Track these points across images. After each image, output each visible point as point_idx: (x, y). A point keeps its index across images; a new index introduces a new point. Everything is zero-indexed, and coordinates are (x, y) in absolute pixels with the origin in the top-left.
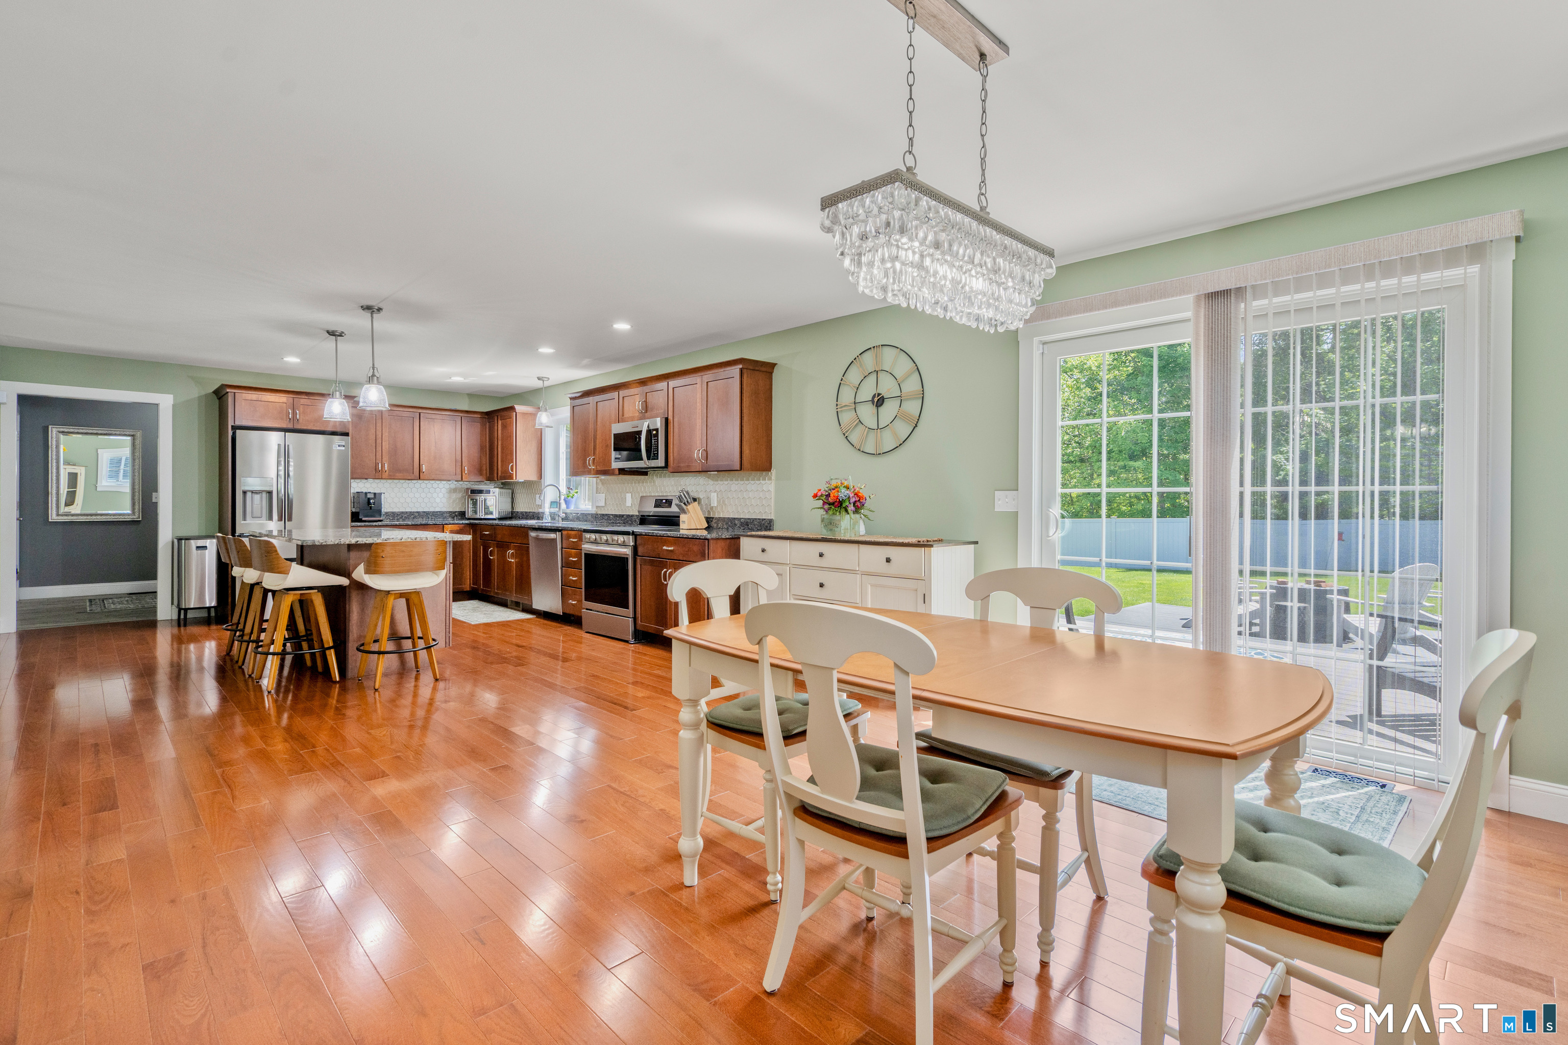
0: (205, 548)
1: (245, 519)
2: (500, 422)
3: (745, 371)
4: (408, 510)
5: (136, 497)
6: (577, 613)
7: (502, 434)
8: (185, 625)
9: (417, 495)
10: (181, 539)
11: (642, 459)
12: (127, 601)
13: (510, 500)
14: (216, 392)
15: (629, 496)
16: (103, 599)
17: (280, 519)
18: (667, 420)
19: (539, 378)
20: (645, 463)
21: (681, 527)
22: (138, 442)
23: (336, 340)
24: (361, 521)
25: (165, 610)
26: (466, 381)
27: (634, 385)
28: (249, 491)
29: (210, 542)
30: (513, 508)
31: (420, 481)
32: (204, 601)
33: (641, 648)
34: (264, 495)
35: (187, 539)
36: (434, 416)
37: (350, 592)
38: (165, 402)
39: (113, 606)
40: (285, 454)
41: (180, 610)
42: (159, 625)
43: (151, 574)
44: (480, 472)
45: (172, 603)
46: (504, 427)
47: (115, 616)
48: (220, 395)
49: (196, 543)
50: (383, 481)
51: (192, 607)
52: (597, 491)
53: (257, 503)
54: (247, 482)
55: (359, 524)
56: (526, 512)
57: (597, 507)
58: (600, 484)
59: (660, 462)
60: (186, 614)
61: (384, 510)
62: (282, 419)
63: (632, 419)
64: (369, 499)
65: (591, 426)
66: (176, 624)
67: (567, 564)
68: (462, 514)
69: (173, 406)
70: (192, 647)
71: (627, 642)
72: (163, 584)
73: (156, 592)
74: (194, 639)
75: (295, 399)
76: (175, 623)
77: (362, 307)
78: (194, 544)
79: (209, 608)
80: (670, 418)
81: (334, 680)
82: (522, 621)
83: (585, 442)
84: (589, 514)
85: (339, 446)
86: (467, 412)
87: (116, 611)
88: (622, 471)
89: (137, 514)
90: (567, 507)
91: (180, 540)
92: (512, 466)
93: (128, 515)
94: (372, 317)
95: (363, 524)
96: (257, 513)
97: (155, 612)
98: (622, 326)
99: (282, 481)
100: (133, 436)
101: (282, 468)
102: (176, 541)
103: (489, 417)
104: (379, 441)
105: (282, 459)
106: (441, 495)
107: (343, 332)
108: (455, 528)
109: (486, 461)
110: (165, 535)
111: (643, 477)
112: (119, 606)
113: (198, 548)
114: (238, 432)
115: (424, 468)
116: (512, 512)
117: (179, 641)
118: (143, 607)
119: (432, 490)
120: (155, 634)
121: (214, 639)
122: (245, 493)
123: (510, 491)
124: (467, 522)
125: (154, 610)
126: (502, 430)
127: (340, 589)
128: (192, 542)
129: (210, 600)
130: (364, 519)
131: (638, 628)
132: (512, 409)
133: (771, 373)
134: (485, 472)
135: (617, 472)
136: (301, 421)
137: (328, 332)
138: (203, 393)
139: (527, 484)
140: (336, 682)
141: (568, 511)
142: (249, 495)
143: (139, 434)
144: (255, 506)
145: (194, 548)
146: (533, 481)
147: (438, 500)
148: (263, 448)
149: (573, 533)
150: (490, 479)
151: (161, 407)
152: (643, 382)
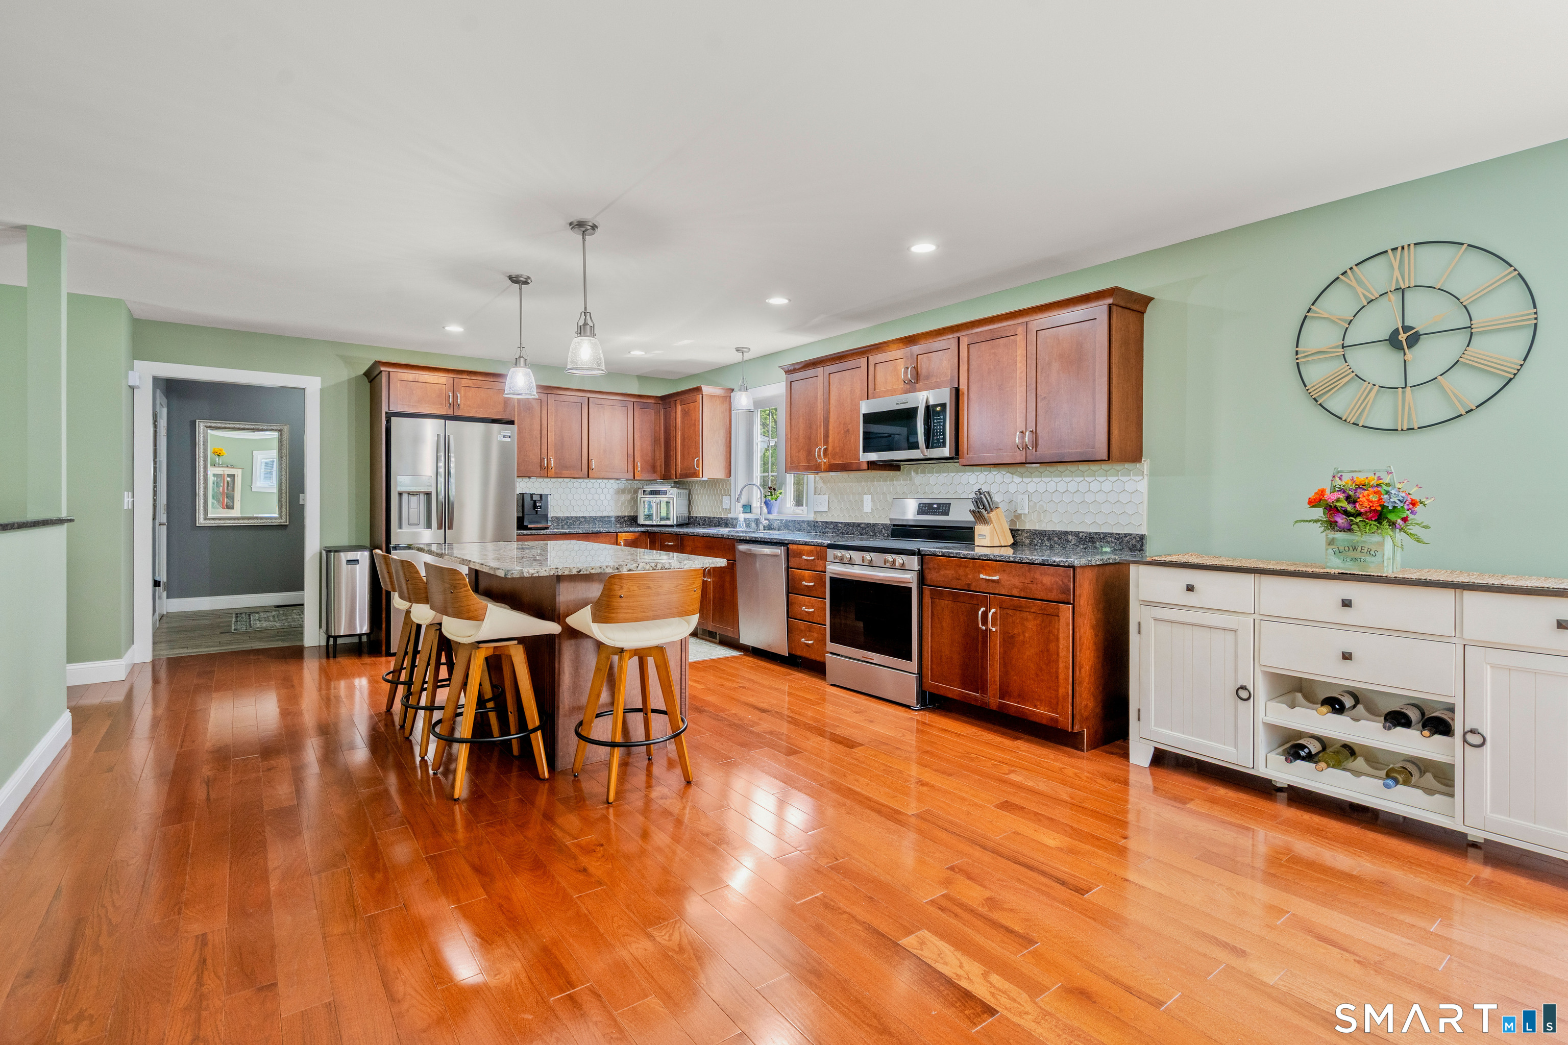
0: (356, 561)
1: (400, 527)
2: (679, 408)
3: (1114, 308)
4: (574, 514)
5: (284, 499)
6: (818, 659)
7: (683, 422)
8: (334, 657)
9: (583, 497)
10: (330, 551)
11: (918, 448)
12: (274, 616)
13: (686, 502)
14: (367, 374)
15: (867, 499)
16: (250, 612)
17: (440, 527)
18: (957, 392)
19: (738, 350)
20: (922, 452)
21: (976, 543)
22: (285, 437)
23: (520, 289)
24: (526, 528)
25: (312, 637)
26: (648, 356)
27: (895, 346)
28: (405, 492)
29: (361, 555)
30: (690, 512)
31: (587, 480)
32: (355, 628)
33: (928, 717)
34: (422, 497)
35: (336, 551)
36: (603, 402)
37: (560, 644)
38: (312, 385)
39: (258, 624)
40: (445, 447)
41: (328, 637)
42: (306, 653)
43: (298, 585)
44: (654, 469)
45: (320, 627)
46: (686, 413)
47: (261, 639)
48: (372, 376)
49: (346, 556)
50: (547, 480)
51: (342, 634)
52: (815, 492)
53: (414, 508)
54: (401, 482)
55: (525, 532)
56: (709, 518)
57: (815, 512)
58: (821, 481)
59: (946, 452)
60: (335, 641)
61: (552, 514)
62: (441, 404)
63: (893, 392)
64: (535, 502)
65: (820, 406)
66: (325, 655)
67: (793, 588)
68: (633, 520)
69: (321, 390)
70: (343, 684)
71: (908, 707)
72: (310, 595)
73: (302, 605)
74: (344, 674)
75: (456, 380)
76: (324, 650)
77: (571, 224)
78: (344, 556)
79: (360, 636)
80: (963, 387)
81: (541, 777)
82: (727, 659)
83: (810, 428)
84: (804, 522)
85: (505, 436)
86: (640, 396)
87: (262, 631)
88: (872, 465)
89: (284, 517)
90: (769, 513)
91: (328, 552)
92: (698, 460)
93: (275, 518)
94: (584, 239)
95: (529, 532)
96: (414, 520)
97: (301, 634)
98: (923, 248)
99: (441, 480)
100: (280, 431)
101: (441, 464)
102: (324, 553)
103: (666, 401)
104: (544, 432)
105: (442, 454)
106: (609, 497)
107: (529, 278)
108: (630, 536)
109: (660, 455)
110: (313, 546)
111: (892, 473)
112: (265, 624)
113: (349, 562)
114: (393, 419)
115: (593, 464)
116: (689, 518)
117: (327, 677)
118: (290, 626)
119: (599, 491)
120: (302, 669)
121: (365, 675)
122: (400, 494)
123: (686, 492)
124: (643, 529)
125: (298, 631)
126: (683, 417)
127: (549, 639)
128: (342, 554)
129: (362, 626)
130: (529, 526)
131: (926, 687)
132: (698, 389)
133: (1142, 313)
134: (659, 469)
135: (865, 466)
136: (462, 406)
137: (510, 278)
138: (353, 375)
139: (713, 483)
140: (544, 780)
141: (770, 517)
142: (405, 496)
143: (286, 429)
144: (411, 511)
145: (344, 562)
146: (717, 480)
147: (606, 503)
148: (417, 440)
149: (806, 548)
150: (666, 477)
151: (308, 392)
152: (910, 340)
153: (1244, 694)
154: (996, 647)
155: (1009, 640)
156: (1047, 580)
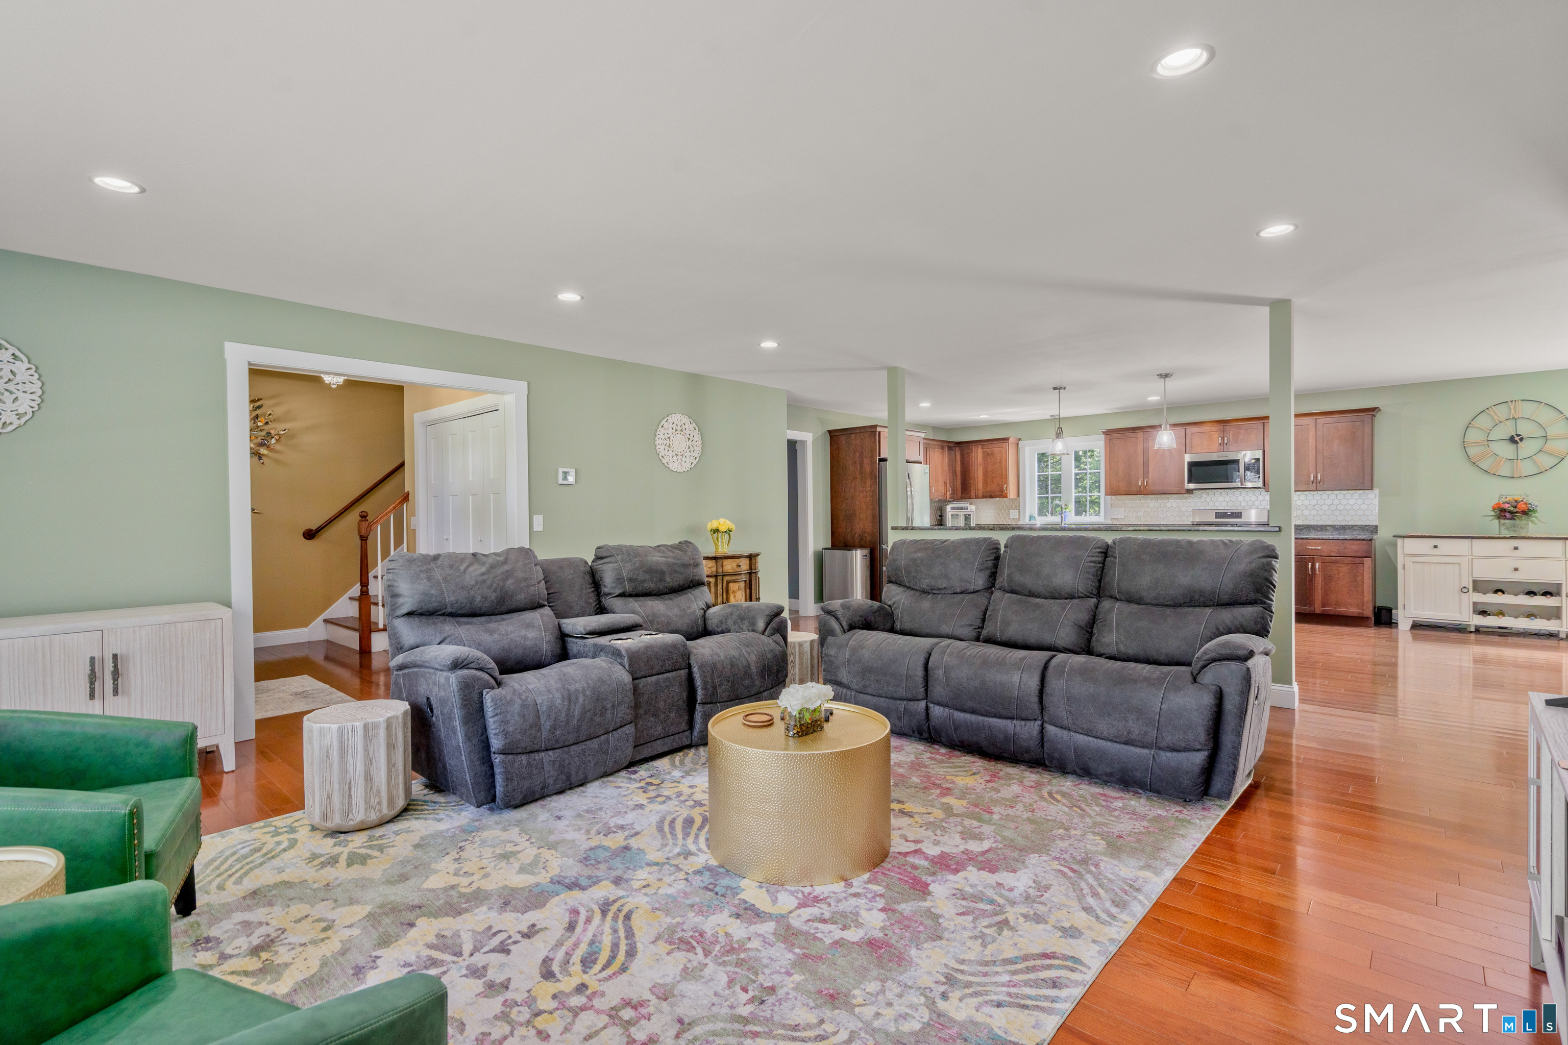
2: (979, 450)
14: (832, 431)
20: (1241, 484)
27: (1211, 424)
38: (810, 439)
44: (954, 491)
63: (1209, 450)
65: (1139, 455)
69: (813, 442)
80: (1267, 450)
83: (1130, 468)
88: (1197, 490)
92: (1006, 487)
103: (962, 445)
109: (958, 482)
135: (1191, 491)
151: (808, 443)
152: (1223, 422)
153: (1465, 590)
154: (1319, 582)
155: (1328, 579)
156: (1354, 547)
